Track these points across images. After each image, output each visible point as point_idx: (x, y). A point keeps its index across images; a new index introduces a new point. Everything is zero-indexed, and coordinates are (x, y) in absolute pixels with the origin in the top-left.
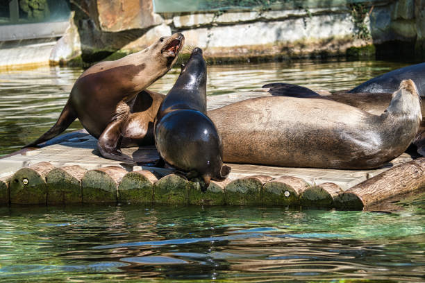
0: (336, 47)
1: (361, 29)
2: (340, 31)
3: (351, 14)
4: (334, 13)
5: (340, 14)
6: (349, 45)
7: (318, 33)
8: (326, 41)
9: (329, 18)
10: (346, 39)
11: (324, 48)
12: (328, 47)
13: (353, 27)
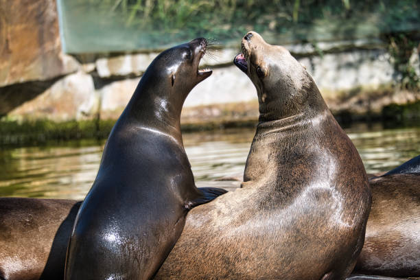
0: (366, 104)
1: (405, 74)
2: (372, 77)
3: (387, 50)
4: (361, 49)
5: (369, 51)
6: (386, 101)
7: (335, 80)
8: (348, 94)
9: (351, 58)
10: (381, 92)
11: (345, 106)
12: (351, 104)
13: (391, 71)
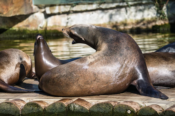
0: (146, 25)
1: (161, 14)
2: (148, 15)
3: (154, 5)
4: (144, 5)
5: (148, 5)
6: (154, 24)
7: (135, 16)
8: (139, 21)
9: (141, 8)
10: (152, 20)
11: (138, 26)
12: (140, 25)
13: (156, 13)
